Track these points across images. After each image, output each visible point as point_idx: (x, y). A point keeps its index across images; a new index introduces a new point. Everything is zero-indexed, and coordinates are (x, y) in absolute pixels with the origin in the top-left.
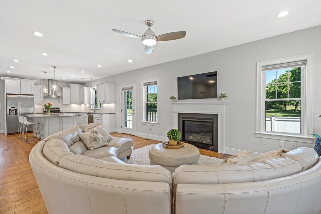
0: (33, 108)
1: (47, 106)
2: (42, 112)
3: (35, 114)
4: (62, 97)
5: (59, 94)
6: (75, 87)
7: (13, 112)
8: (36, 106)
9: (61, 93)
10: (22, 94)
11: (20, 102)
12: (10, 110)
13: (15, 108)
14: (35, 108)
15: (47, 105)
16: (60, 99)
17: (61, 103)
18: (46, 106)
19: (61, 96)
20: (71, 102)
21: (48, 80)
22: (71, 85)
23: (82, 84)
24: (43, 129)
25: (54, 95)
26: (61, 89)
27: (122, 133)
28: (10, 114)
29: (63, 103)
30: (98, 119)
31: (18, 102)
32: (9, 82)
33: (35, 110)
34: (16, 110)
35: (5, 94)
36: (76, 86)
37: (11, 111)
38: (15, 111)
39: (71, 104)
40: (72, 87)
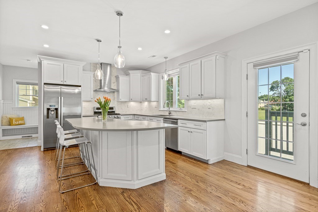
0: (80, 107)
1: (103, 103)
2: (92, 113)
3: (83, 116)
4: (118, 91)
5: (114, 86)
6: (136, 75)
7: (53, 113)
8: (84, 104)
9: (116, 85)
10: (65, 83)
11: (62, 98)
12: (48, 109)
13: (55, 106)
14: (83, 107)
15: (103, 100)
16: (116, 93)
17: (116, 99)
18: (100, 103)
19: (116, 89)
20: (130, 97)
21: (101, 64)
22: (130, 72)
23: (146, 69)
24: (97, 155)
25: (107, 87)
26: (117, 78)
27: (249, 166)
28: (48, 117)
29: (120, 101)
30: (189, 130)
31: (60, 98)
32: (48, 64)
33: (83, 111)
34: (57, 109)
35: (43, 84)
36: (138, 73)
37: (50, 111)
38: (55, 111)
39: (130, 101)
40: (131, 75)
